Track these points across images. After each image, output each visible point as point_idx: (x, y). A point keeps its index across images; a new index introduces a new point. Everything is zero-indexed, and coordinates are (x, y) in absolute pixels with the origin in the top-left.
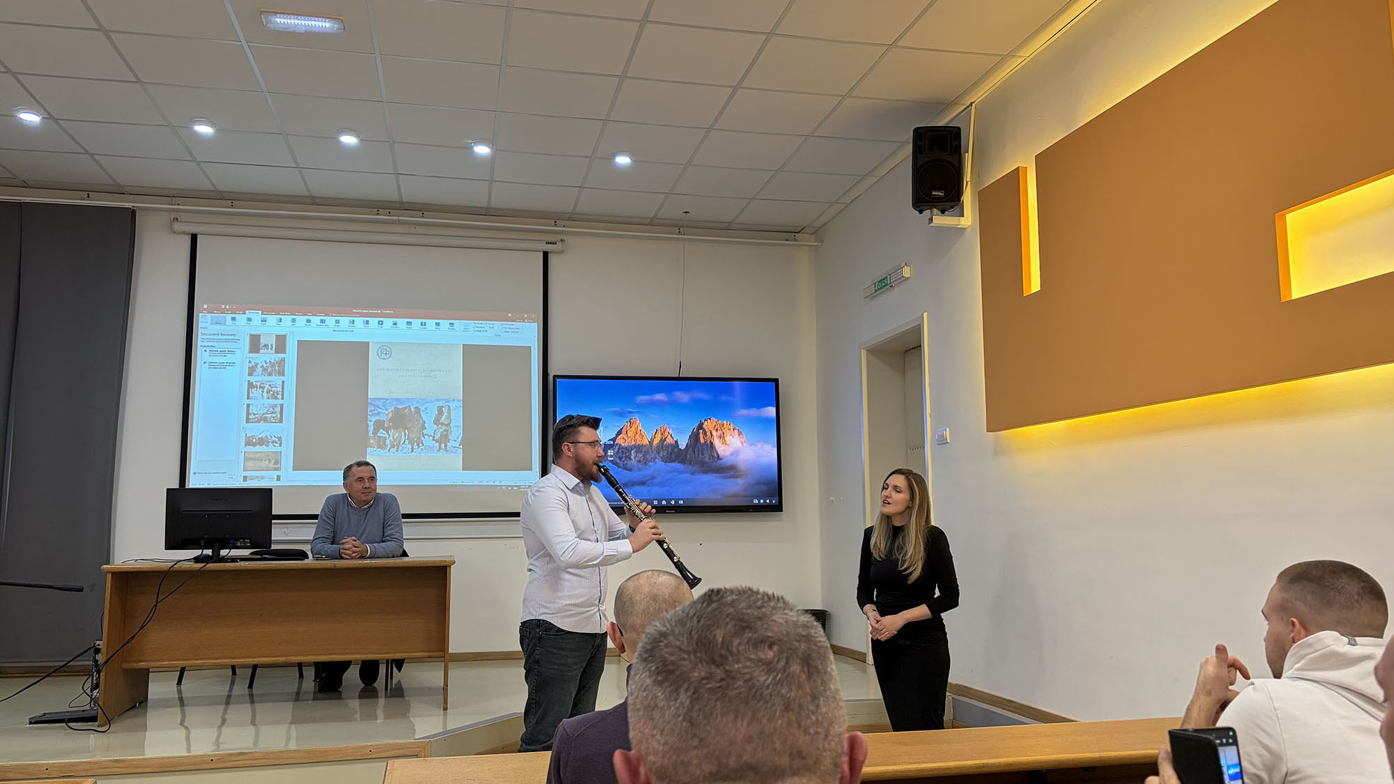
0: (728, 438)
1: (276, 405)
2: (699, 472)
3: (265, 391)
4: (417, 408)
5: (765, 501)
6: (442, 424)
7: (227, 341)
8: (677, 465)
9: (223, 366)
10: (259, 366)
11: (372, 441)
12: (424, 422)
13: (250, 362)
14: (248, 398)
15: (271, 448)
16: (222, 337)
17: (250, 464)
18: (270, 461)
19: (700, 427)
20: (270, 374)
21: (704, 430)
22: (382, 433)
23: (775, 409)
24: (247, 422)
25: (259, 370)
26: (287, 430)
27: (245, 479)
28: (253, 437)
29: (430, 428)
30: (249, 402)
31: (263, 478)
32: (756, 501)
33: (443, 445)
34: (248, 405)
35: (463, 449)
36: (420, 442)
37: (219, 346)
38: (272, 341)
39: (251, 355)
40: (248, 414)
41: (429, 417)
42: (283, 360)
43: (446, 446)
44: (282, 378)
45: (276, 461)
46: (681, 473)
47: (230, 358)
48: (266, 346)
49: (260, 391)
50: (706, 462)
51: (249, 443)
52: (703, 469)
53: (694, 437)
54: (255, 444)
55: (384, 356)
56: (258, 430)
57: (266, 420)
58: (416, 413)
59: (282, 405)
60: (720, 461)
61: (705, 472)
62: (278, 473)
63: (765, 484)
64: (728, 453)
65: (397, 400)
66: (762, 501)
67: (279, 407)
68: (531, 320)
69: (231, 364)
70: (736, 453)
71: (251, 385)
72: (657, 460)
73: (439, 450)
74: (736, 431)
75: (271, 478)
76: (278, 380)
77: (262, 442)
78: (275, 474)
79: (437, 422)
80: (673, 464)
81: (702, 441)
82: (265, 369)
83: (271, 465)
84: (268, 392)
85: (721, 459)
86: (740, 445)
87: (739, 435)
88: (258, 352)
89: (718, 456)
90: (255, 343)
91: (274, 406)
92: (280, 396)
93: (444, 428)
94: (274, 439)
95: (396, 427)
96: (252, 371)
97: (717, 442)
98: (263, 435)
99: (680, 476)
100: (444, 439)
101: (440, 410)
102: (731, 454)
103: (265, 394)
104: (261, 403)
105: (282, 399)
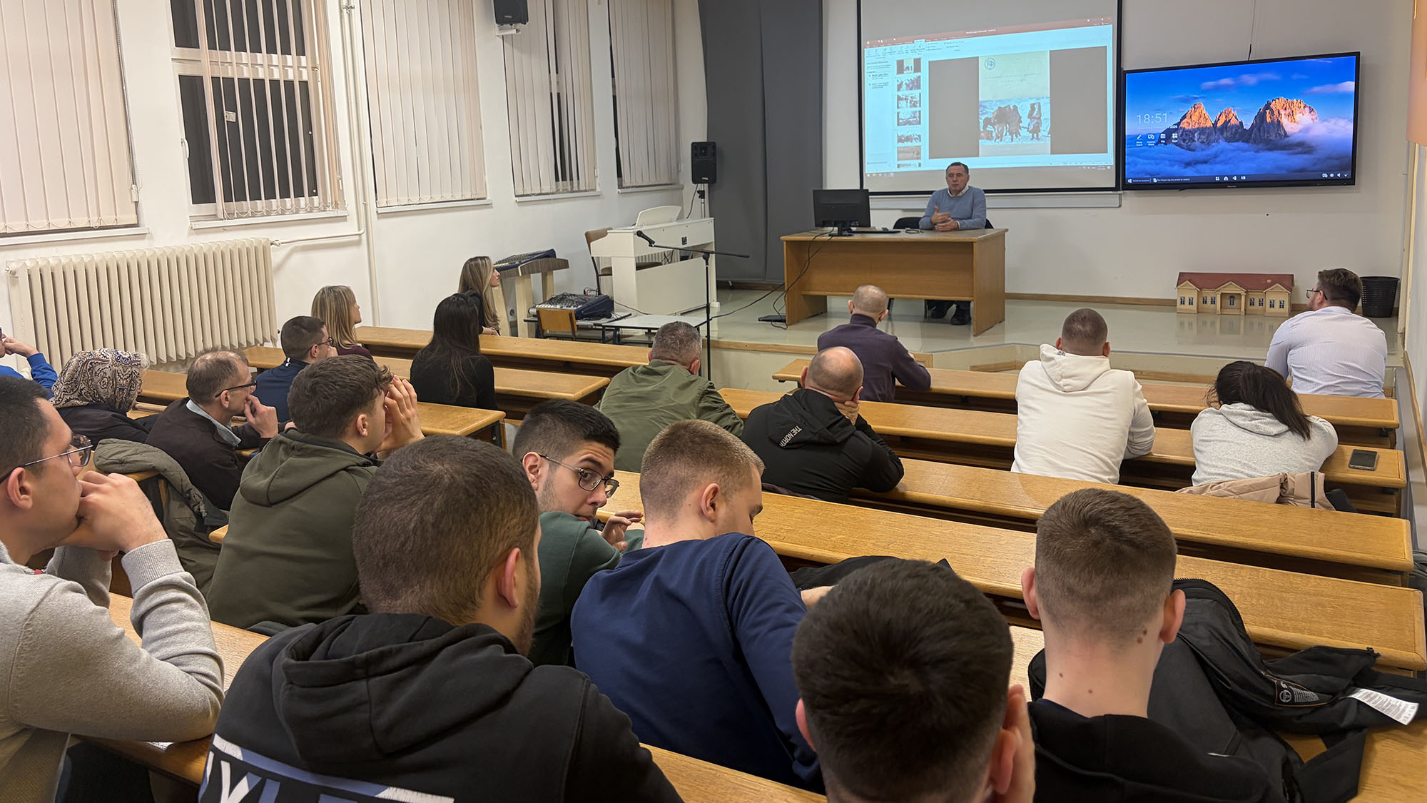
0: (1298, 116)
1: (916, 112)
2: (1264, 150)
3: (909, 101)
4: (1015, 106)
5: (1336, 175)
6: (1035, 118)
7: (883, 67)
8: (1240, 144)
9: (881, 86)
10: (904, 84)
11: (982, 134)
12: (1021, 117)
13: (898, 81)
14: (898, 108)
15: (914, 144)
16: (878, 64)
17: (901, 155)
18: (914, 153)
19: (1268, 106)
20: (911, 89)
21: (1272, 110)
22: (990, 128)
23: (1354, 83)
24: (898, 125)
25: (904, 86)
26: (923, 130)
27: (899, 166)
28: (902, 136)
29: (1025, 121)
30: (899, 110)
31: (909, 165)
32: (1325, 175)
33: (1035, 135)
34: (898, 113)
35: (1051, 137)
36: (1017, 134)
37: (878, 72)
38: (911, 64)
39: (899, 75)
40: (898, 119)
41: (1024, 113)
42: (919, 77)
43: (1037, 136)
44: (918, 91)
45: (917, 153)
46: (1245, 151)
47: (885, 80)
48: (908, 68)
49: (905, 102)
50: (1271, 140)
51: (900, 140)
52: (1268, 147)
53: (1261, 117)
54: (903, 141)
55: (989, 67)
56: (906, 131)
57: (910, 123)
58: (1014, 110)
59: (920, 112)
60: (1287, 139)
61: (1270, 150)
62: (919, 161)
63: (1337, 159)
64: (1297, 131)
65: (1000, 101)
66: (1332, 175)
67: (918, 113)
68: (1106, 23)
69: (886, 84)
70: (1307, 129)
71: (899, 98)
72: (1220, 141)
73: (1032, 139)
74: (1307, 109)
75: (915, 165)
76: (916, 92)
77: (908, 139)
78: (917, 162)
79: (1030, 116)
80: (1236, 144)
81: (1269, 120)
82: (907, 85)
83: (915, 156)
84: (911, 103)
85: (1288, 137)
86: (1311, 122)
87: (1310, 112)
88: (903, 73)
89: (1285, 132)
90: (901, 68)
91: (914, 113)
92: (918, 105)
93: (1036, 121)
94: (916, 136)
95: (999, 122)
96: (899, 87)
97: (1285, 121)
98: (909, 134)
99: (1243, 154)
100: (1036, 130)
101: (1033, 106)
102: (1300, 131)
103: (909, 104)
104: (906, 111)
105: (920, 106)
